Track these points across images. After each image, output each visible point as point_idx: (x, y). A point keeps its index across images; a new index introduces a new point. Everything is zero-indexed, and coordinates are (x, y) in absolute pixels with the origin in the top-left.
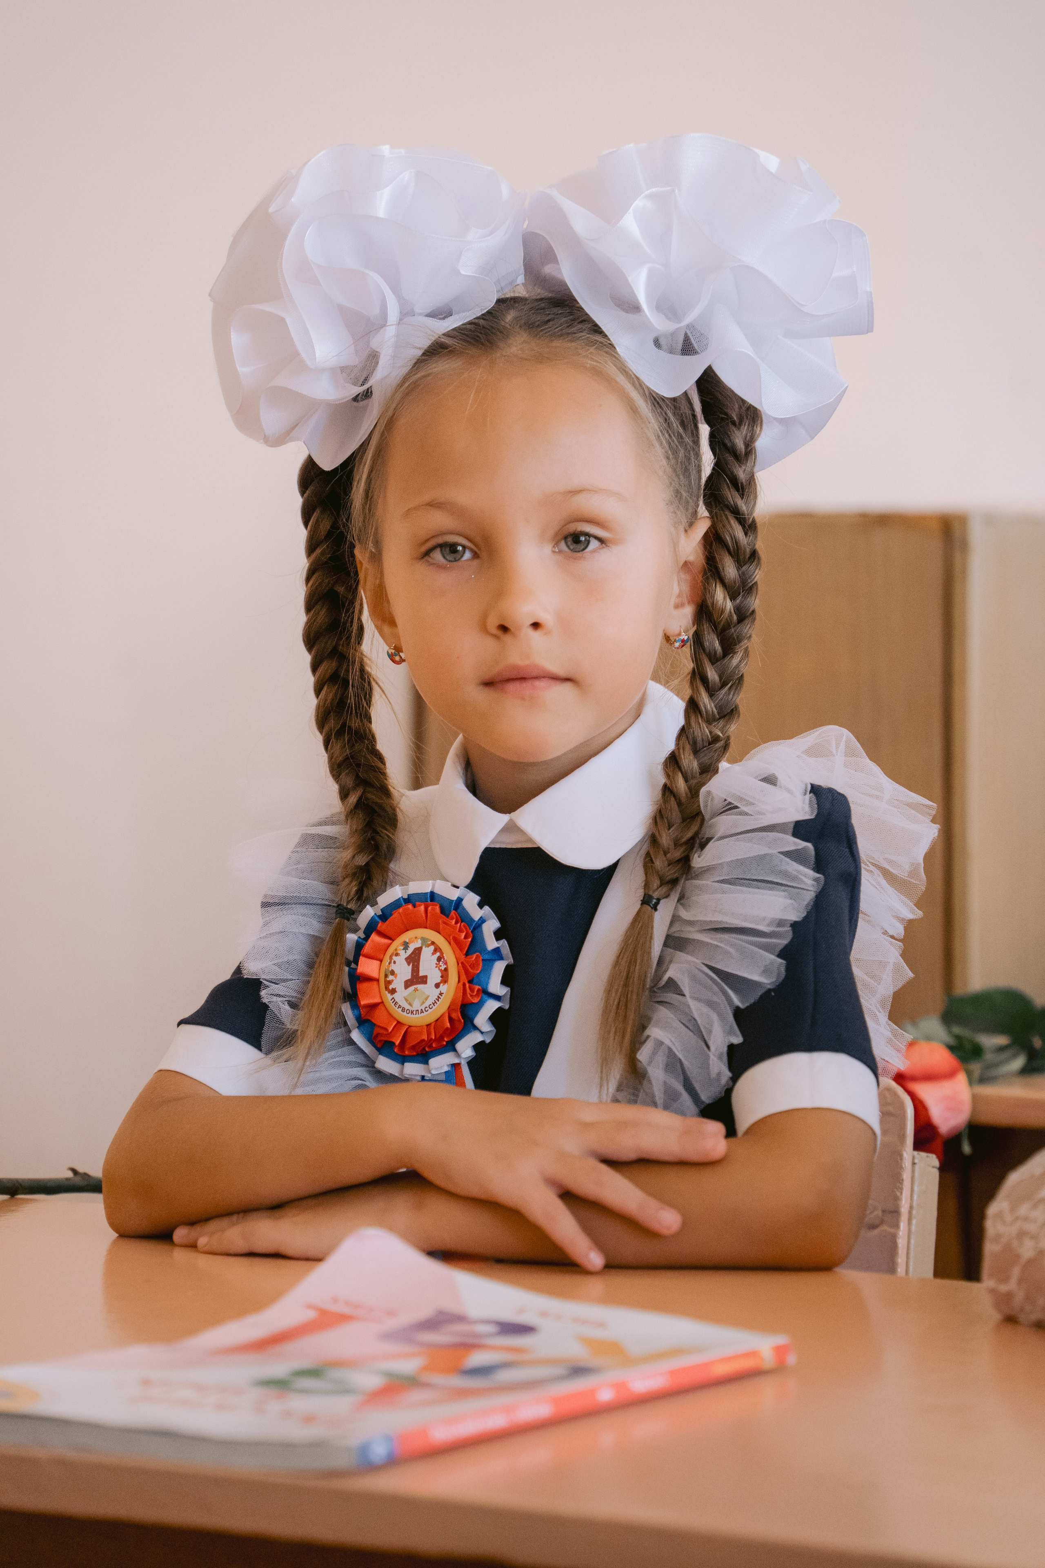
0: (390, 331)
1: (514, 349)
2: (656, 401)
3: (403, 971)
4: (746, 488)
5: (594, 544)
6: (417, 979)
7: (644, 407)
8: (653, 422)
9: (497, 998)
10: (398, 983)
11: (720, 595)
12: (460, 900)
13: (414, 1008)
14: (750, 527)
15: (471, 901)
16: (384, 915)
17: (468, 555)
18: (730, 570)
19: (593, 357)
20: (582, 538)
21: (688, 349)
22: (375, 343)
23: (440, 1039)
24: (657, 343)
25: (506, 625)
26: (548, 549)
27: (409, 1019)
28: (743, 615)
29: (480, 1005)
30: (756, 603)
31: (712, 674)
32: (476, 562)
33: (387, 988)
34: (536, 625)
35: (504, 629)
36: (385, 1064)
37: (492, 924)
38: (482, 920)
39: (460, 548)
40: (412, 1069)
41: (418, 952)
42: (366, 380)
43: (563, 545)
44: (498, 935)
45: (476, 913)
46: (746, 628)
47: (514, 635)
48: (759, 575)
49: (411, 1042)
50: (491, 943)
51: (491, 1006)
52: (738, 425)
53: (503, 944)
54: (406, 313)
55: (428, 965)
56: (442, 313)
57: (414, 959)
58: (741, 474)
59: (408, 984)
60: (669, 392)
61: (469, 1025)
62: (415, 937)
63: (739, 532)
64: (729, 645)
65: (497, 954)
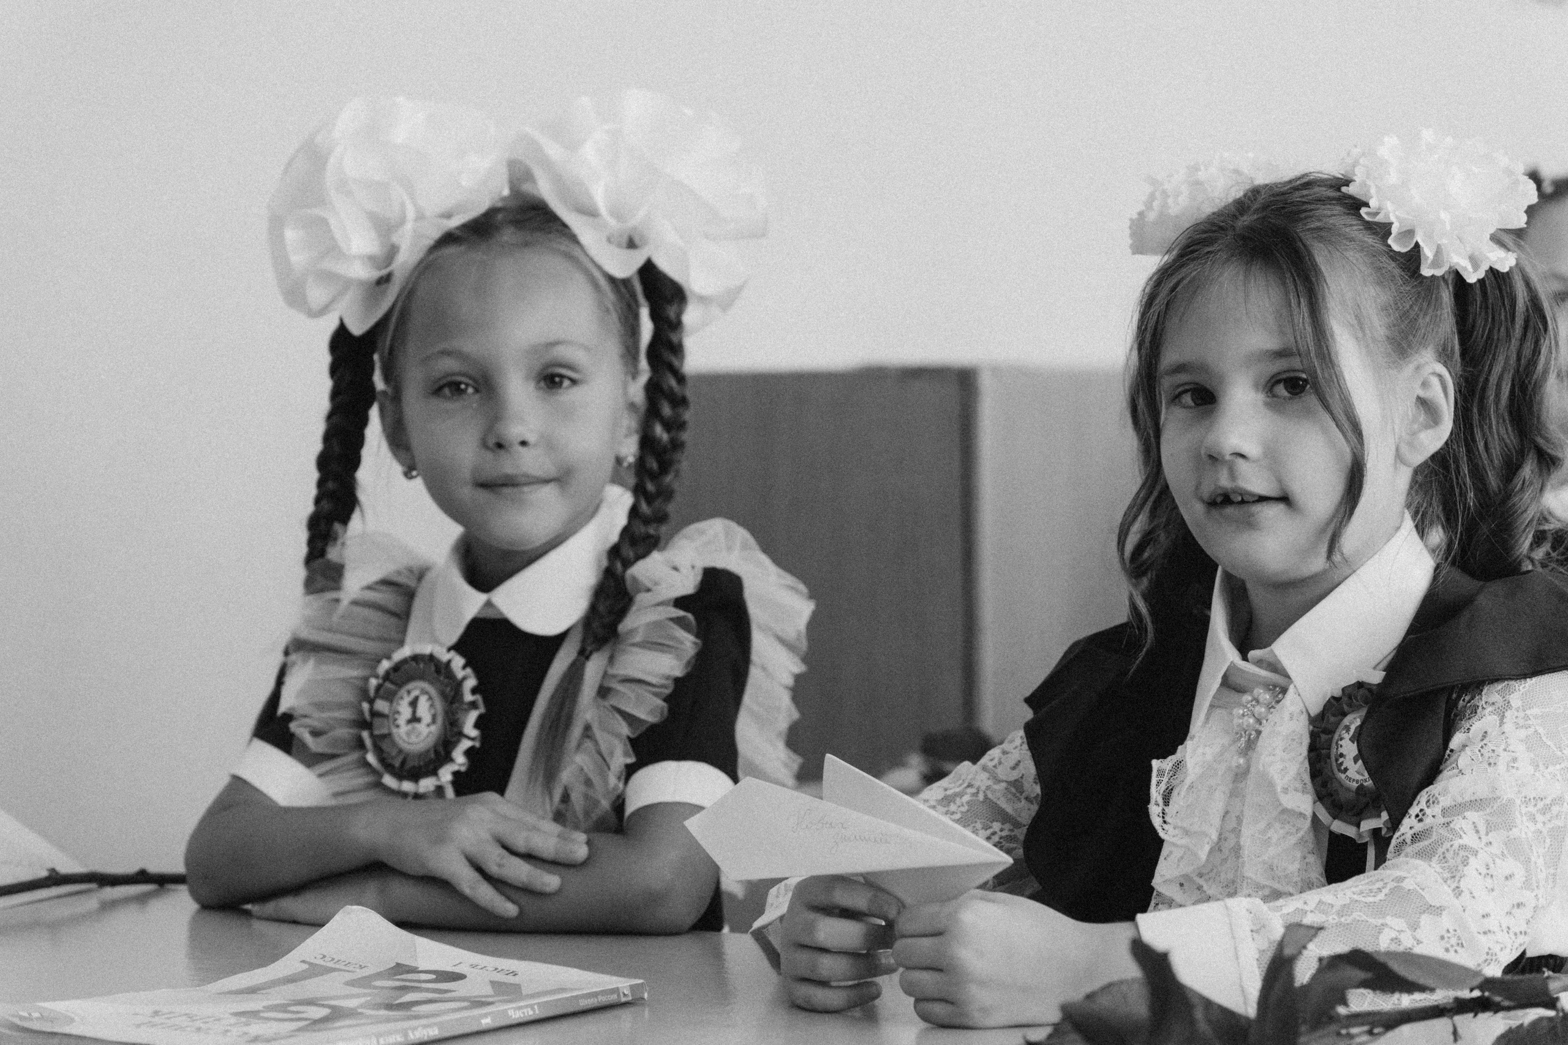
0: (409, 226)
1: (505, 238)
2: (612, 280)
3: (405, 712)
4: (677, 349)
5: (566, 383)
6: (415, 719)
7: (603, 282)
8: (610, 295)
9: (473, 739)
10: (402, 720)
11: (659, 430)
12: (449, 662)
13: (411, 741)
14: (681, 379)
15: (458, 662)
16: (396, 668)
17: (470, 390)
18: (666, 410)
19: (564, 245)
20: (557, 379)
21: (631, 244)
22: (395, 239)
23: (427, 765)
24: (609, 240)
25: (502, 442)
26: (531, 385)
27: (406, 747)
28: (677, 445)
29: (458, 742)
30: (686, 436)
31: (650, 487)
32: (477, 396)
33: (394, 724)
34: (524, 443)
35: (500, 446)
36: (389, 780)
37: (471, 683)
38: (464, 678)
39: (463, 386)
40: (407, 786)
41: (416, 699)
42: (389, 264)
43: (542, 384)
44: (474, 691)
45: (460, 674)
46: (677, 456)
47: (507, 451)
48: (688, 415)
49: (407, 766)
50: (468, 697)
51: (466, 744)
52: (670, 302)
53: (478, 698)
54: (420, 217)
55: (424, 709)
56: (448, 216)
57: (414, 704)
58: (674, 338)
59: (410, 721)
60: (619, 273)
61: (448, 759)
62: (416, 688)
63: (673, 382)
64: (665, 467)
65: (473, 705)
